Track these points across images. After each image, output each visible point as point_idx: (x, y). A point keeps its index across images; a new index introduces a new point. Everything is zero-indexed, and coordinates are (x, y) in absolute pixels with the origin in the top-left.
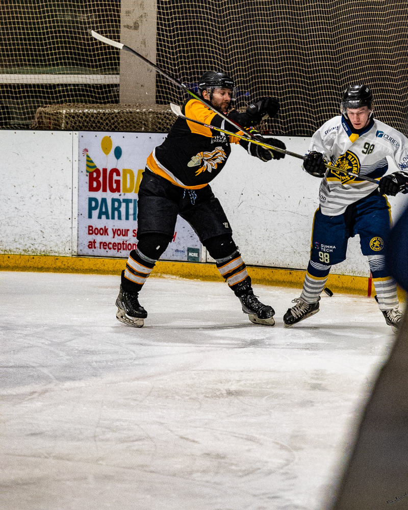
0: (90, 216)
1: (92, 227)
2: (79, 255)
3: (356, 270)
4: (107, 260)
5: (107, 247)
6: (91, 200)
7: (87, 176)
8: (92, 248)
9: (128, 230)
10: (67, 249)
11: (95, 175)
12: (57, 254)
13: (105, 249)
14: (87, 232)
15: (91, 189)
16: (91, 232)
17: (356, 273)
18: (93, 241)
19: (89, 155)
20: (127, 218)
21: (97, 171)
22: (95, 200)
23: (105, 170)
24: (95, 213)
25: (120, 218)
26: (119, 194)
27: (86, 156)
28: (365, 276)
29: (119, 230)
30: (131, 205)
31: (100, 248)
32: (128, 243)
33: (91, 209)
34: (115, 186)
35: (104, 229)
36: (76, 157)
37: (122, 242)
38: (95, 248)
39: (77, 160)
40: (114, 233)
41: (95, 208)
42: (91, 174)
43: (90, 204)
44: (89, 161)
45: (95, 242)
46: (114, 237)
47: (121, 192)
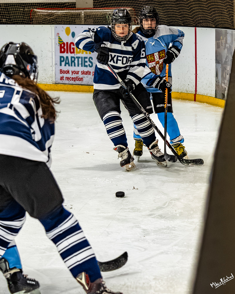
0: (61, 65)
1: (62, 70)
2: (56, 83)
3: (188, 90)
4: (69, 86)
5: (69, 79)
6: (61, 57)
7: (59, 46)
8: (62, 80)
9: (79, 71)
10: (50, 80)
11: (63, 45)
12: (45, 83)
13: (68, 80)
14: (60, 72)
15: (61, 52)
16: (61, 72)
17: (188, 91)
18: (62, 76)
19: (60, 36)
20: (78, 66)
21: (64, 44)
22: (63, 57)
23: (67, 43)
24: (63, 63)
25: (75, 66)
26: (74, 54)
27: (58, 37)
28: (193, 93)
29: (75, 71)
30: (80, 60)
31: (66, 80)
32: (79, 77)
33: (61, 61)
34: (72, 50)
35: (67, 71)
36: (53, 37)
37: (76, 77)
38: (63, 80)
39: (54, 38)
40: (72, 73)
41: (63, 61)
42: (61, 45)
43: (61, 59)
44: (60, 39)
45: (63, 77)
46: (72, 75)
47: (75, 54)
